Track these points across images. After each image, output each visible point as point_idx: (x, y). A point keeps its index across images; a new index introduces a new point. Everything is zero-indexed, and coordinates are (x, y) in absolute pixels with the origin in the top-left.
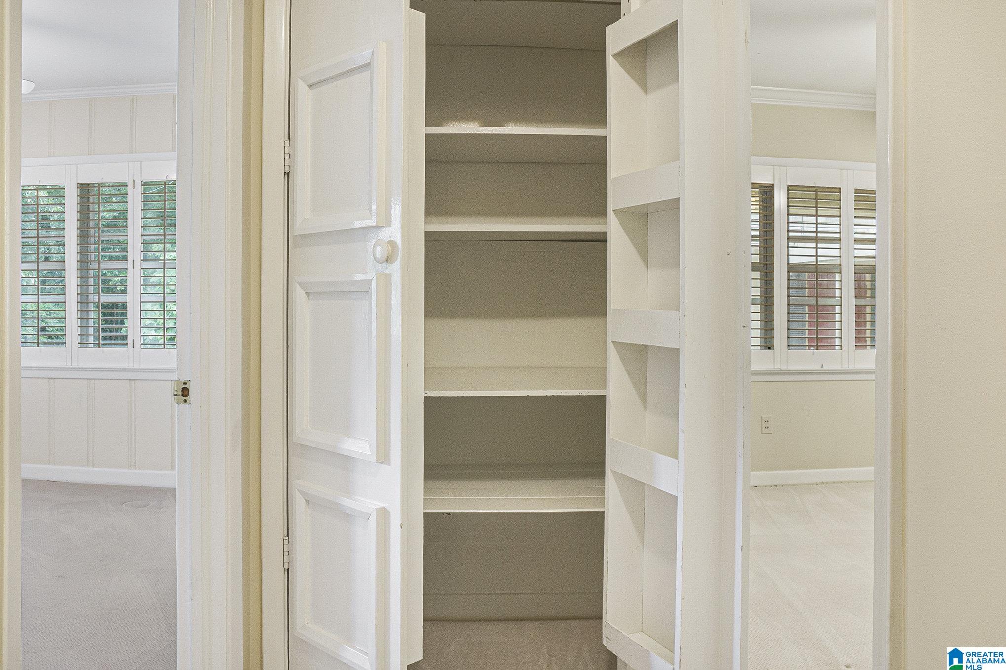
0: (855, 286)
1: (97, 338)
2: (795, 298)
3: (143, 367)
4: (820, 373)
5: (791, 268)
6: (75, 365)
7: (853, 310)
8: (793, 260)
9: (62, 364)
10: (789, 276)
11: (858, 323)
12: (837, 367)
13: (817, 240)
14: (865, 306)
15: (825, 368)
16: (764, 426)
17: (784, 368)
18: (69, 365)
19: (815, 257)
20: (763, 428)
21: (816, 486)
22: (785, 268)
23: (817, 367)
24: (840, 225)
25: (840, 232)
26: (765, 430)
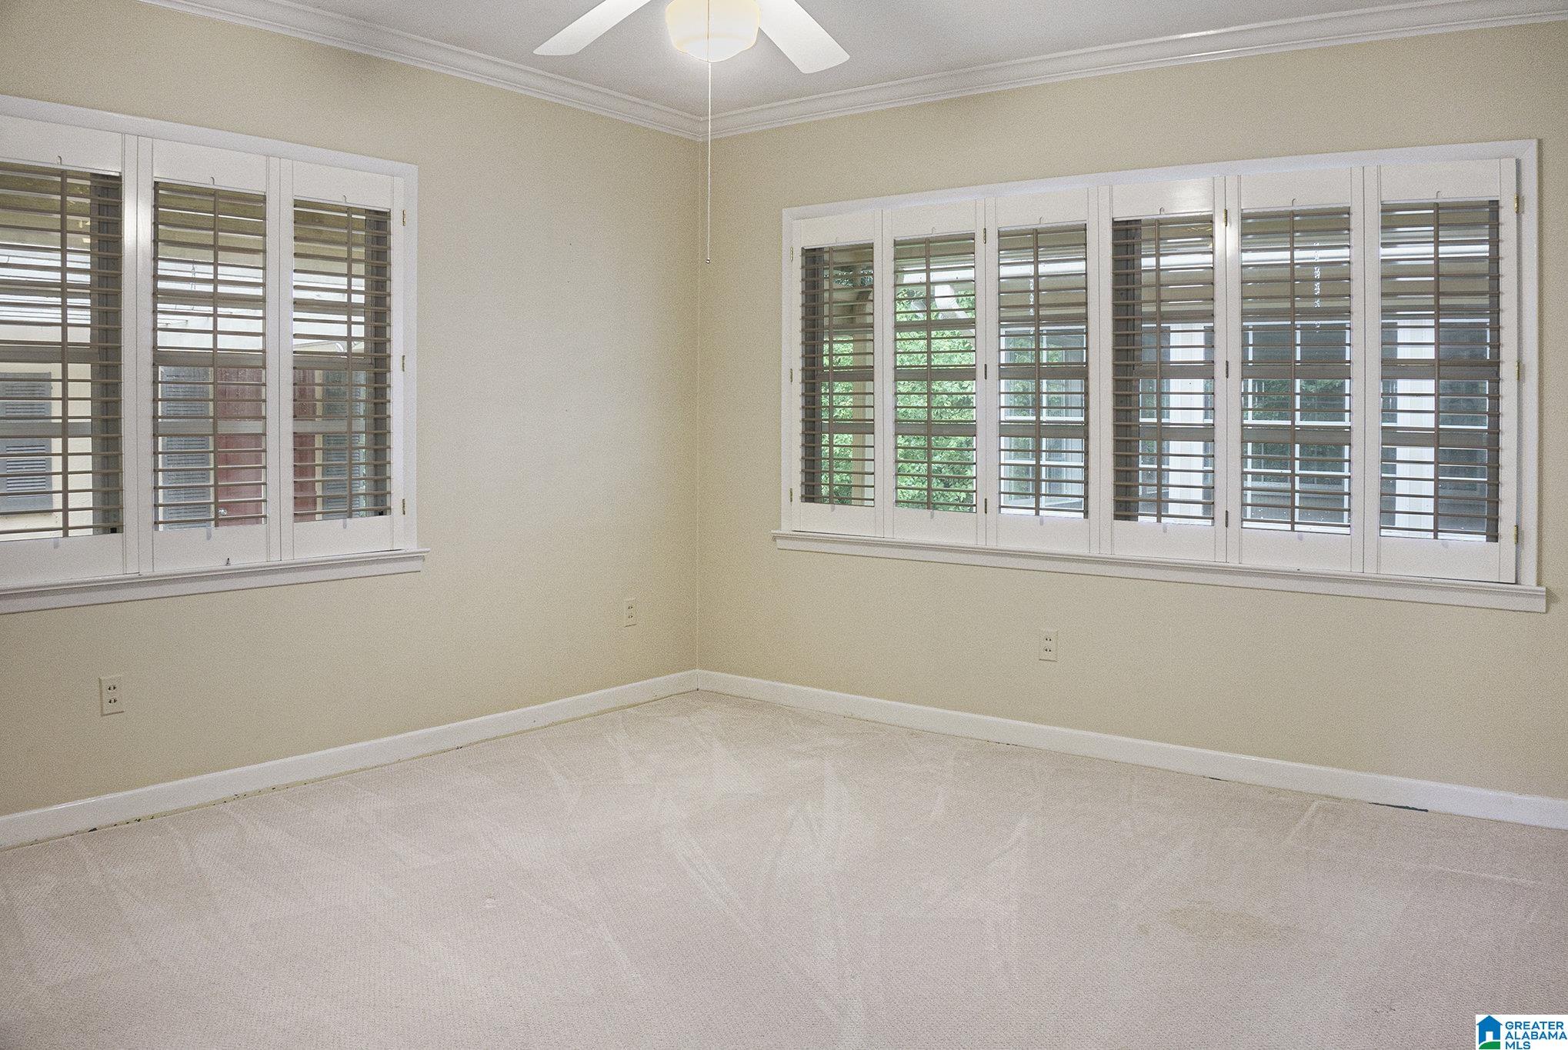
0: (294, 395)
2: (169, 420)
4: (223, 576)
5: (161, 357)
7: (288, 443)
8: (165, 340)
10: (155, 374)
11: (299, 471)
12: (258, 560)
13: (215, 299)
14: (312, 436)
15: (235, 564)
16: (107, 697)
17: (146, 571)
19: (211, 336)
20: (106, 704)
21: (221, 807)
22: (148, 357)
23: (218, 564)
24: (264, 268)
25: (263, 285)
26: (108, 708)
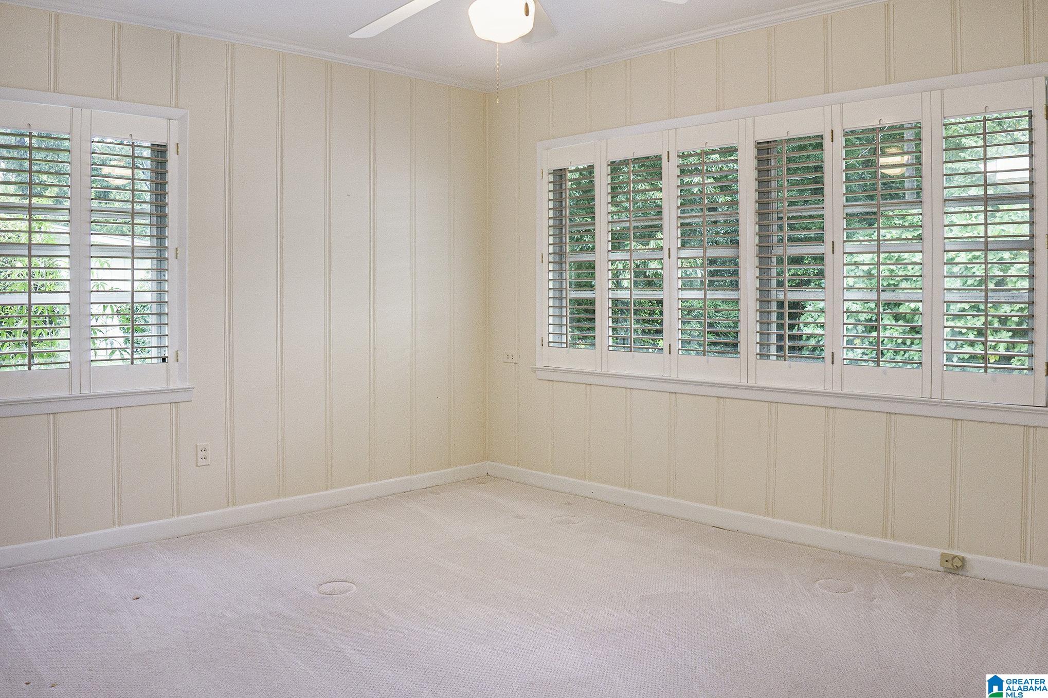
1: (780, 348)
3: (845, 391)
6: (751, 383)
9: (734, 380)
18: (744, 382)
